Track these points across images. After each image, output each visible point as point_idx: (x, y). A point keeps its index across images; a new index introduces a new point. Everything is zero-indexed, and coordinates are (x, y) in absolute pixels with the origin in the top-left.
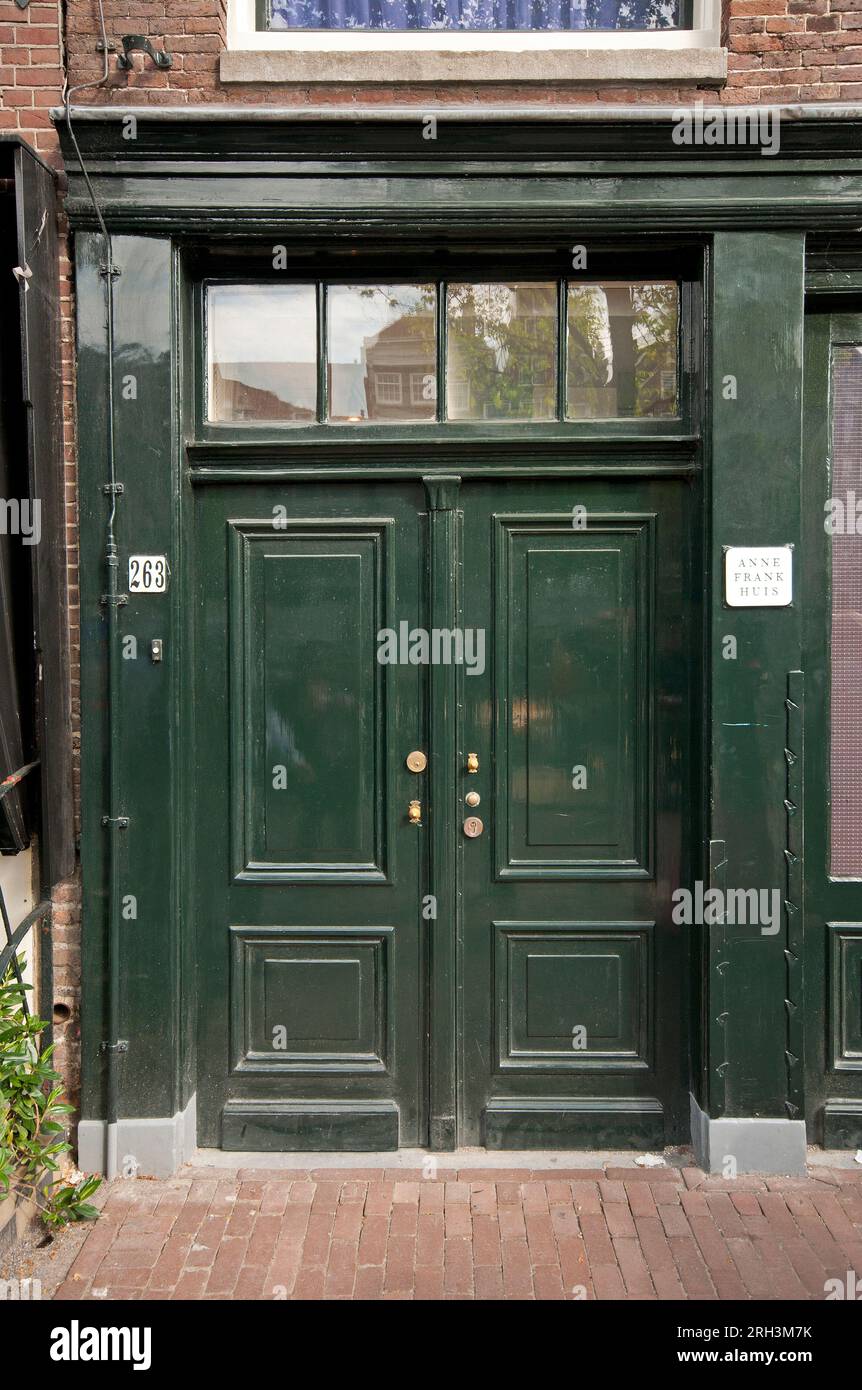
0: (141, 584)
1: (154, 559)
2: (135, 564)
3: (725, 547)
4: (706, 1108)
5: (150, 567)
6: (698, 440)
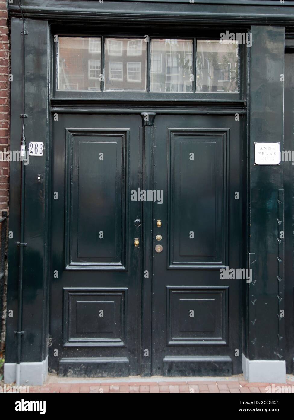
0: (34, 153)
1: (39, 143)
2: (31, 145)
3: (255, 143)
4: (248, 356)
5: (37, 146)
6: (245, 102)
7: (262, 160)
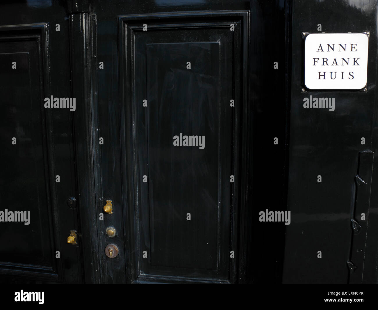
3: (304, 34)
7: (322, 77)
